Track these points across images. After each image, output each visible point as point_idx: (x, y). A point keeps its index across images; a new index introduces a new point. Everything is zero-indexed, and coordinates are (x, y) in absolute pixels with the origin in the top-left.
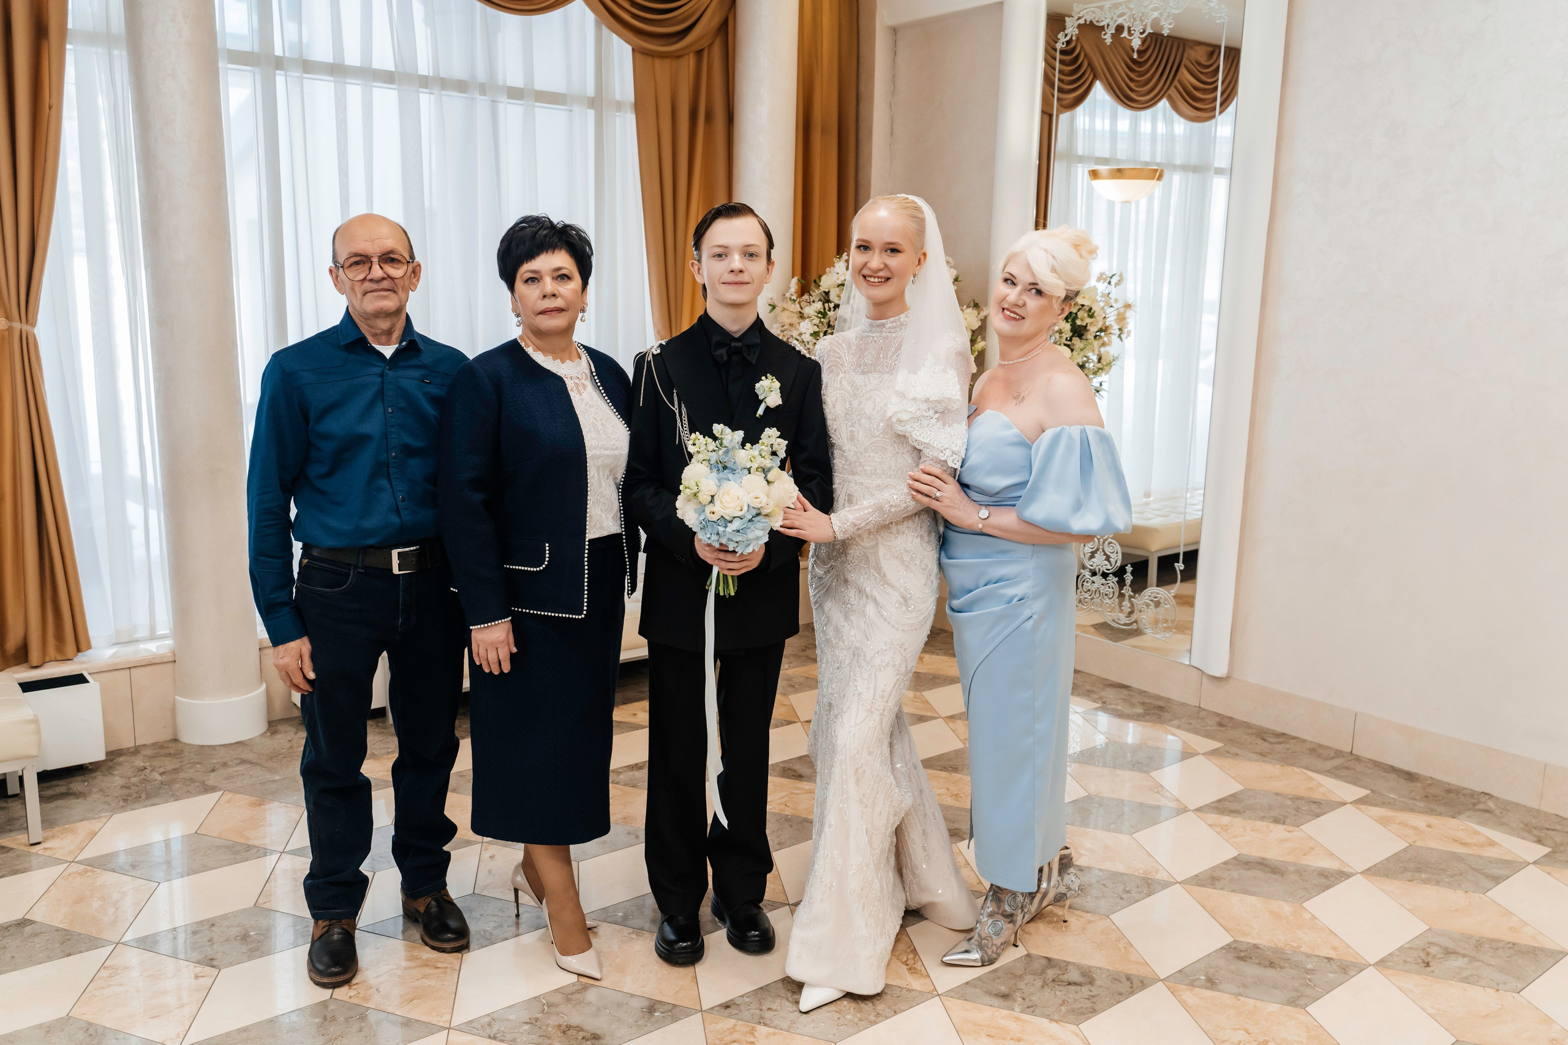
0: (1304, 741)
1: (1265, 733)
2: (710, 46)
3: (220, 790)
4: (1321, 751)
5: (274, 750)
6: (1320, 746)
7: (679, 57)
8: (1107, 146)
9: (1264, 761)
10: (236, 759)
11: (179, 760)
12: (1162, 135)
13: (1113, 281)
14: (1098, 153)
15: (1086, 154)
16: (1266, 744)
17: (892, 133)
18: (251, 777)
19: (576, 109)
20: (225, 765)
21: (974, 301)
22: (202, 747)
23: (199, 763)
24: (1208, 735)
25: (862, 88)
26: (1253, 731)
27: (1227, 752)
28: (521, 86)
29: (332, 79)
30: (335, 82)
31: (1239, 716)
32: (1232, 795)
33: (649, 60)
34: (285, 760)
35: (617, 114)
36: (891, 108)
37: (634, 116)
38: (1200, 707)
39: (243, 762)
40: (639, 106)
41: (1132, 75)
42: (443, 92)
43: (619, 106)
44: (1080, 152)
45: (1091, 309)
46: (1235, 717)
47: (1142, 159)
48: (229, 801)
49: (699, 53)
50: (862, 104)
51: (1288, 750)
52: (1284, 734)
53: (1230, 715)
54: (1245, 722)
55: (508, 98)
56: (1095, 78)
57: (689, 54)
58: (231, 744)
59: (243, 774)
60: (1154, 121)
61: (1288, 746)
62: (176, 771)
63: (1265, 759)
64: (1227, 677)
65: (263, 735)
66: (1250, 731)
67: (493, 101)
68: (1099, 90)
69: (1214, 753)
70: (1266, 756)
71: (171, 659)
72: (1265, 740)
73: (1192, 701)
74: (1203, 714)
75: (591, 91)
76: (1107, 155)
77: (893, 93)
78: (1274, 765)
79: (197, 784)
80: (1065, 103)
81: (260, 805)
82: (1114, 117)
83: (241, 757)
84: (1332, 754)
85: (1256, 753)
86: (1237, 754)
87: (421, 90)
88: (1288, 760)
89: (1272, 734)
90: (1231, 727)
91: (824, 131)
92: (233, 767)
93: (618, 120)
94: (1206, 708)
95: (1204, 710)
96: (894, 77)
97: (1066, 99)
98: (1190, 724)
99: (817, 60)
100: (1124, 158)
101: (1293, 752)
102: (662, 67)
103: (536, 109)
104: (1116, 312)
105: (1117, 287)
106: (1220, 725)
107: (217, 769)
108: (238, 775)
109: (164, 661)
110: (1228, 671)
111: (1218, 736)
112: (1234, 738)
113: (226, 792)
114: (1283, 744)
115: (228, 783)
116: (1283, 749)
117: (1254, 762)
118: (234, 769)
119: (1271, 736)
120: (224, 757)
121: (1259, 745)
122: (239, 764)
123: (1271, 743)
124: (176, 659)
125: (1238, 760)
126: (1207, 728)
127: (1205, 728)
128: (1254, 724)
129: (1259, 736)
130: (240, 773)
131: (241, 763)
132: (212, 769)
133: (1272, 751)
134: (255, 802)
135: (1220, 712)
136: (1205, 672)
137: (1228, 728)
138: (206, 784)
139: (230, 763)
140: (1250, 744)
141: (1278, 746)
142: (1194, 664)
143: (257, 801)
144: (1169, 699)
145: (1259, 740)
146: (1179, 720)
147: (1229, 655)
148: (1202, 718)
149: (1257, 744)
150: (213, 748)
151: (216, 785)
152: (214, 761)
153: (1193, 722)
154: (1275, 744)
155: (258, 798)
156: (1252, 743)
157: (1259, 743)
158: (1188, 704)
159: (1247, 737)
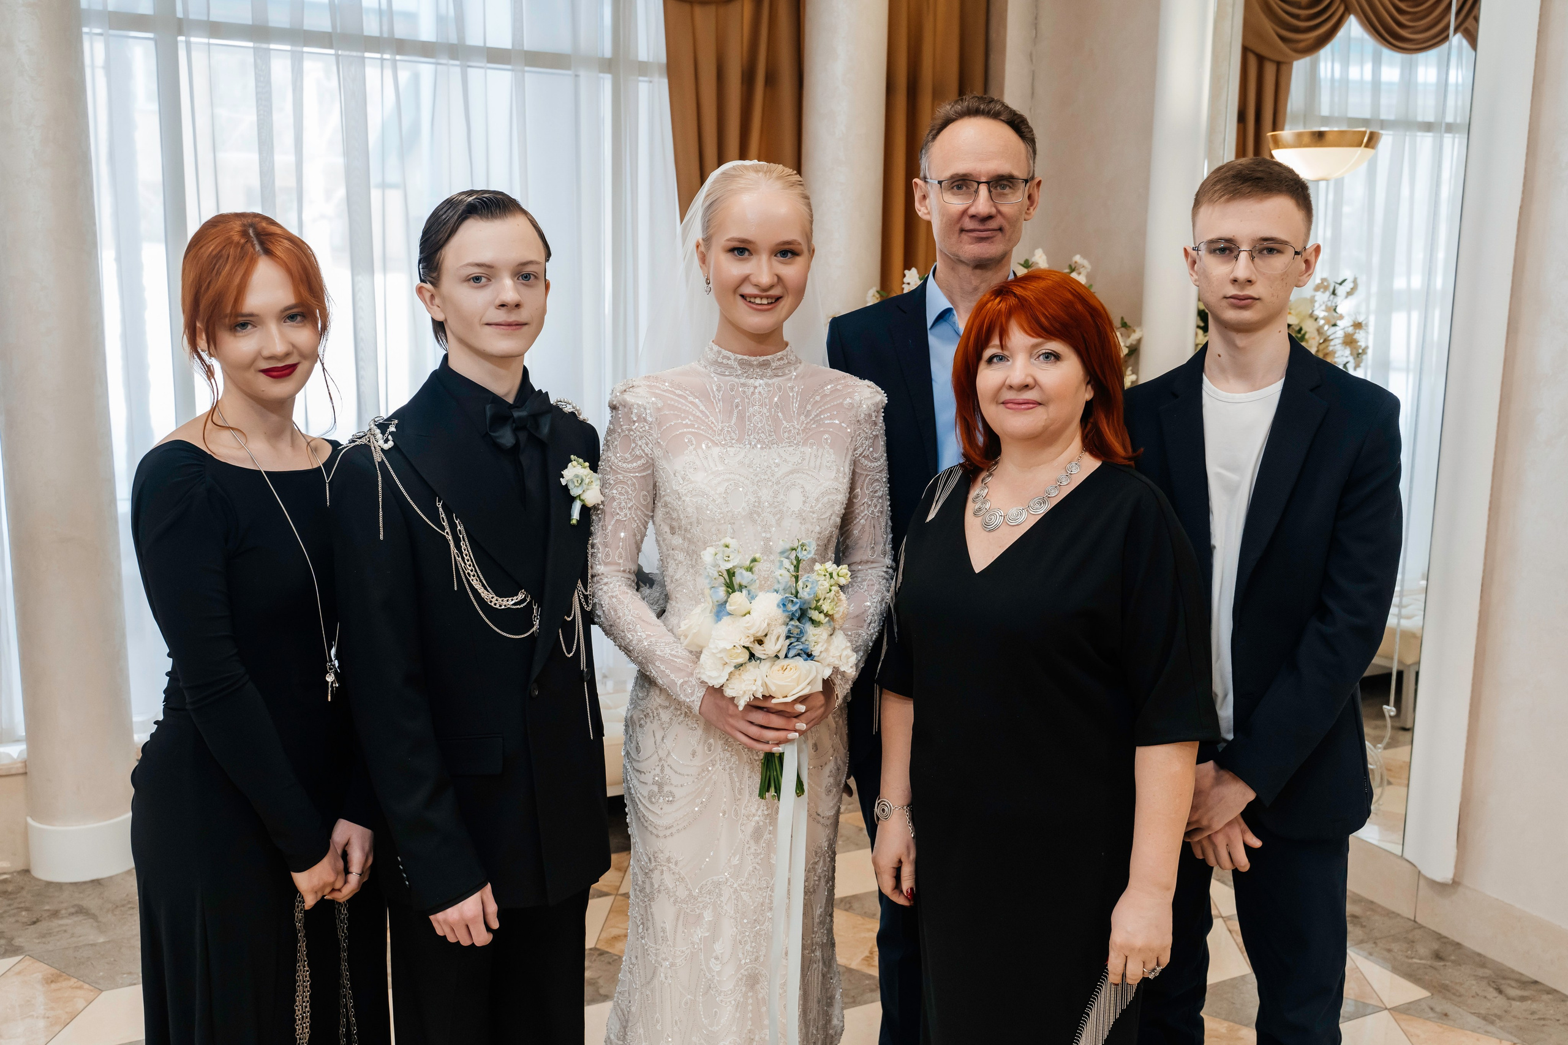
0: (1564, 998)
1: (1504, 978)
3: (21, 954)
5: (127, 895)
7: (728, 2)
8: (1368, 99)
9: (1487, 1032)
10: (73, 906)
11: (10, 902)
12: (1457, 84)
13: (1342, 291)
15: (1336, 114)
16: (1500, 1001)
17: (1033, 94)
18: (73, 935)
19: (583, 74)
20: (55, 914)
21: (1122, 318)
22: (49, 884)
23: (27, 909)
24: (1412, 975)
25: (993, 35)
26: (1487, 972)
27: (1432, 1008)
28: (509, 46)
29: (251, 45)
30: (254, 48)
31: (1472, 944)
33: (686, 10)
35: (640, 78)
36: (1031, 60)
37: (665, 81)
38: (1415, 921)
39: (81, 911)
40: (672, 70)
41: (1401, 5)
43: (643, 69)
44: (1325, 111)
45: (1301, 329)
46: (1466, 942)
47: (1420, 119)
48: (21, 971)
50: (993, 56)
51: (1533, 1013)
52: (1536, 982)
53: (1458, 939)
54: (1479, 955)
55: (488, 63)
56: (1348, 11)
58: (85, 883)
60: (1444, 67)
61: (1535, 1006)
63: (1491, 1028)
64: (1455, 883)
66: (1481, 972)
67: (466, 66)
68: (1353, 28)
69: (1403, 1011)
70: (1492, 1023)
71: (21, 771)
72: (1500, 992)
73: (1406, 911)
74: (1418, 934)
75: (606, 50)
77: (1035, 40)
78: (1501, 1040)
80: (1302, 45)
81: (52, 982)
82: (1377, 62)
83: (81, 903)
85: (1478, 1015)
86: (1446, 1015)
89: (1517, 981)
90: (1453, 962)
92: (62, 918)
93: (643, 86)
94: (1425, 925)
95: (1421, 927)
96: (1036, 18)
97: (1307, 39)
98: (1389, 951)
100: (1392, 117)
101: (1540, 1019)
102: (704, 17)
103: (526, 75)
104: (1341, 333)
105: (1350, 297)
106: (1438, 956)
107: (41, 921)
108: (58, 931)
109: (10, 773)
110: (1455, 875)
111: (1427, 977)
112: (1452, 982)
113: (27, 957)
114: (1529, 1002)
115: (39, 943)
116: (1525, 1010)
117: (1470, 1032)
118: (61, 922)
119: (1513, 983)
120: (62, 902)
121: (1489, 1000)
122: (73, 914)
123: (1508, 999)
124: (27, 771)
125: (1445, 1026)
126: (1415, 960)
127: (1410, 961)
128: (1493, 961)
129: (1493, 982)
130: (64, 928)
131: (77, 912)
132: (35, 920)
133: (1506, 1012)
134: (50, 976)
135: (1444, 933)
136: (1423, 872)
137: (1448, 964)
138: (13, 942)
139: (63, 912)
140: (1473, 997)
141: (1518, 1003)
142: (1407, 855)
143: (52, 975)
144: (1372, 902)
145: (1491, 989)
146: (1375, 943)
147: (1456, 851)
148: (1413, 942)
149: (1485, 997)
150: (59, 886)
151: (22, 945)
152: (47, 907)
153: (1395, 947)
154: (1514, 999)
155: (56, 971)
156: (1478, 995)
157: (1489, 996)
158: (1399, 915)
159: (1474, 982)
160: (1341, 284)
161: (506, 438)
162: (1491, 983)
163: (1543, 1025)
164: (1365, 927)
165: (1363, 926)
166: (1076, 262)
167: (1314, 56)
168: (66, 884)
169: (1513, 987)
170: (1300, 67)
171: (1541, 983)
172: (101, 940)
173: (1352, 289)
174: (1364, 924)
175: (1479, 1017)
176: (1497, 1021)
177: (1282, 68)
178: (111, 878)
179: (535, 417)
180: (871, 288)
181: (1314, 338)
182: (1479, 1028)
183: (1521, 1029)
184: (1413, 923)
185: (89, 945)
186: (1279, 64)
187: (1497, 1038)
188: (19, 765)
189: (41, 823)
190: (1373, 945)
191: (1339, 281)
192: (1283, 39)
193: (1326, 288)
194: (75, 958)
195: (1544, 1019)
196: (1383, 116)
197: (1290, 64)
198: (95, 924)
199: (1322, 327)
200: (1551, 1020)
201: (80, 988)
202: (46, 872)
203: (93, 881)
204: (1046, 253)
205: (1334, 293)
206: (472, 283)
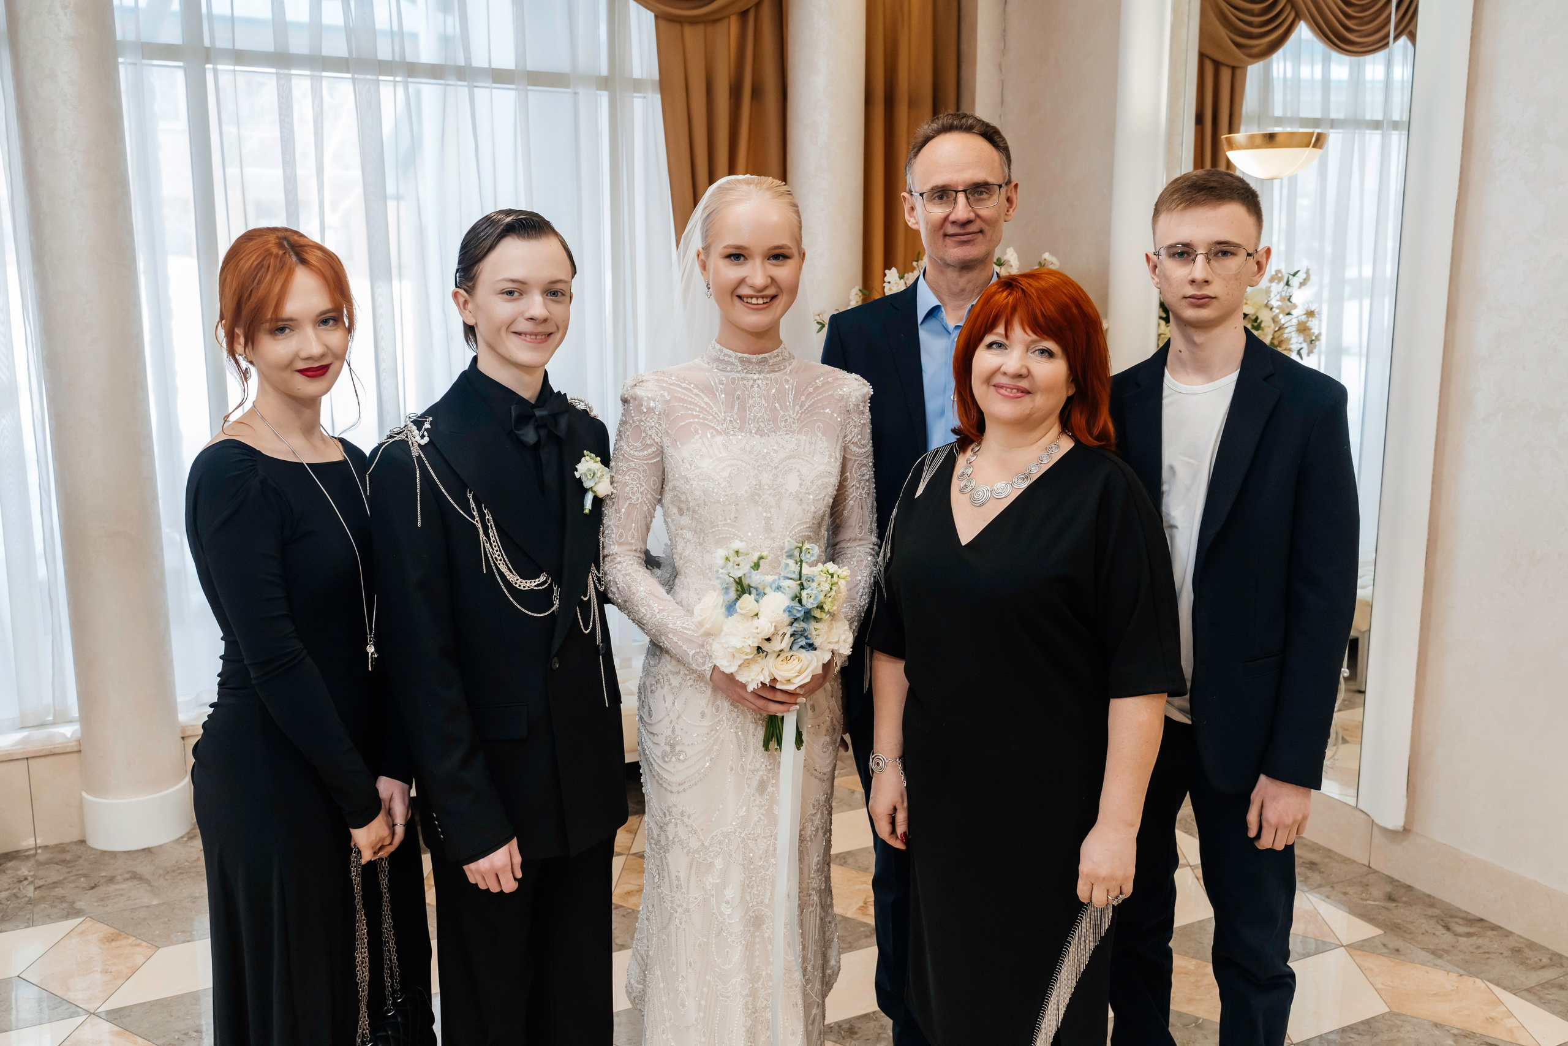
0: (1508, 934)
1: (1452, 917)
3: (83, 916)
4: (1528, 953)
5: (177, 862)
6: (1531, 945)
7: (715, 21)
8: (1318, 101)
9: (1435, 965)
10: (128, 872)
11: (69, 870)
13: (1295, 282)
14: (1303, 115)
15: (1289, 115)
16: (1448, 937)
17: (1002, 101)
18: (129, 899)
19: (581, 91)
20: (111, 880)
22: (104, 853)
23: (85, 876)
24: (1367, 916)
25: (964, 47)
26: (1437, 912)
27: (1384, 945)
28: (513, 67)
29: (274, 70)
30: (276, 73)
31: (1422, 886)
32: (1367, 1022)
33: (677, 27)
34: (180, 877)
35: (635, 95)
36: (1001, 70)
37: (658, 97)
38: (1369, 867)
39: (135, 876)
40: (664, 86)
41: (1349, 10)
43: (637, 85)
44: (1278, 112)
45: (1257, 319)
46: (1416, 886)
47: (1368, 117)
48: (82, 933)
49: (744, 14)
50: (964, 67)
51: (1478, 947)
52: (1481, 920)
53: (1408, 883)
54: (1429, 896)
55: (493, 82)
56: (1298, 17)
57: (728, 17)
58: (136, 852)
59: (121, 895)
61: (1480, 941)
62: (55, 884)
63: (1439, 961)
64: (1406, 830)
65: (178, 841)
66: (1430, 912)
67: (472, 87)
68: (1303, 32)
69: (1357, 948)
70: (1440, 957)
71: (75, 749)
72: (1448, 929)
73: (1361, 857)
74: (1372, 878)
76: (1318, 115)
77: (1004, 50)
78: (1448, 972)
79: (65, 905)
80: (1255, 51)
81: (112, 940)
82: (1327, 67)
83: (134, 869)
84: (1545, 961)
85: (1427, 950)
86: (1398, 951)
88: (1471, 966)
89: (1463, 919)
90: (1405, 903)
91: (912, 104)
92: (118, 884)
93: (638, 102)
94: (1378, 870)
95: (1375, 872)
96: (1004, 31)
97: (1259, 45)
98: (1345, 894)
99: (903, 15)
100: (1340, 117)
101: (1484, 953)
102: (693, 36)
103: (531, 93)
104: (1295, 322)
105: (1303, 288)
106: (1390, 898)
107: (99, 886)
108: (116, 895)
109: (67, 751)
110: (1405, 823)
111: (1380, 917)
112: (1403, 921)
113: (89, 918)
114: (1475, 938)
115: (98, 906)
116: (1471, 945)
117: (1420, 966)
118: (117, 887)
119: (1460, 921)
120: (117, 869)
121: (1438, 936)
122: (127, 879)
123: (1456, 935)
124: (82, 749)
125: (1397, 960)
126: (1369, 902)
127: (1365, 902)
128: (1440, 901)
129: (1442, 920)
130: (121, 892)
131: (131, 878)
132: (93, 885)
133: (1453, 947)
134: (110, 935)
135: (1396, 877)
136: (1376, 821)
137: (1400, 905)
138: (74, 906)
139: (119, 877)
140: (1423, 934)
141: (1465, 939)
142: (1361, 806)
143: (112, 934)
144: (1329, 850)
145: (1440, 927)
146: (1332, 887)
147: (1405, 800)
148: (1368, 885)
149: (1434, 934)
150: (114, 855)
151: (83, 908)
152: (103, 874)
153: (1351, 890)
154: (1460, 935)
155: (116, 931)
156: (1427, 932)
157: (1437, 933)
158: (1354, 861)
159: (1424, 921)
160: (1294, 275)
161: (529, 435)
162: (1439, 921)
163: (1488, 958)
164: (1323, 872)
165: (1321, 872)
166: (1045, 259)
167: (1267, 60)
168: (120, 852)
169: (1460, 925)
170: (1253, 71)
171: (1486, 921)
172: (155, 902)
173: (1305, 279)
174: (1322, 870)
175: (1427, 952)
176: (1445, 955)
177: (1237, 72)
178: (161, 846)
179: (554, 417)
180: (854, 287)
181: (1269, 327)
182: (1428, 962)
183: (1467, 962)
184: (1367, 868)
185: (143, 907)
186: (1234, 69)
187: (1445, 971)
188: (74, 743)
189: (95, 797)
190: (1331, 889)
191: (1292, 273)
192: (1237, 45)
193: (1280, 279)
194: (132, 918)
195: (1488, 953)
196: (1333, 115)
197: (1244, 69)
198: (149, 888)
199: (1276, 316)
200: (1495, 953)
201: (139, 945)
202: (101, 841)
203: (144, 850)
204: (1017, 251)
205: (1287, 284)
206: (505, 296)
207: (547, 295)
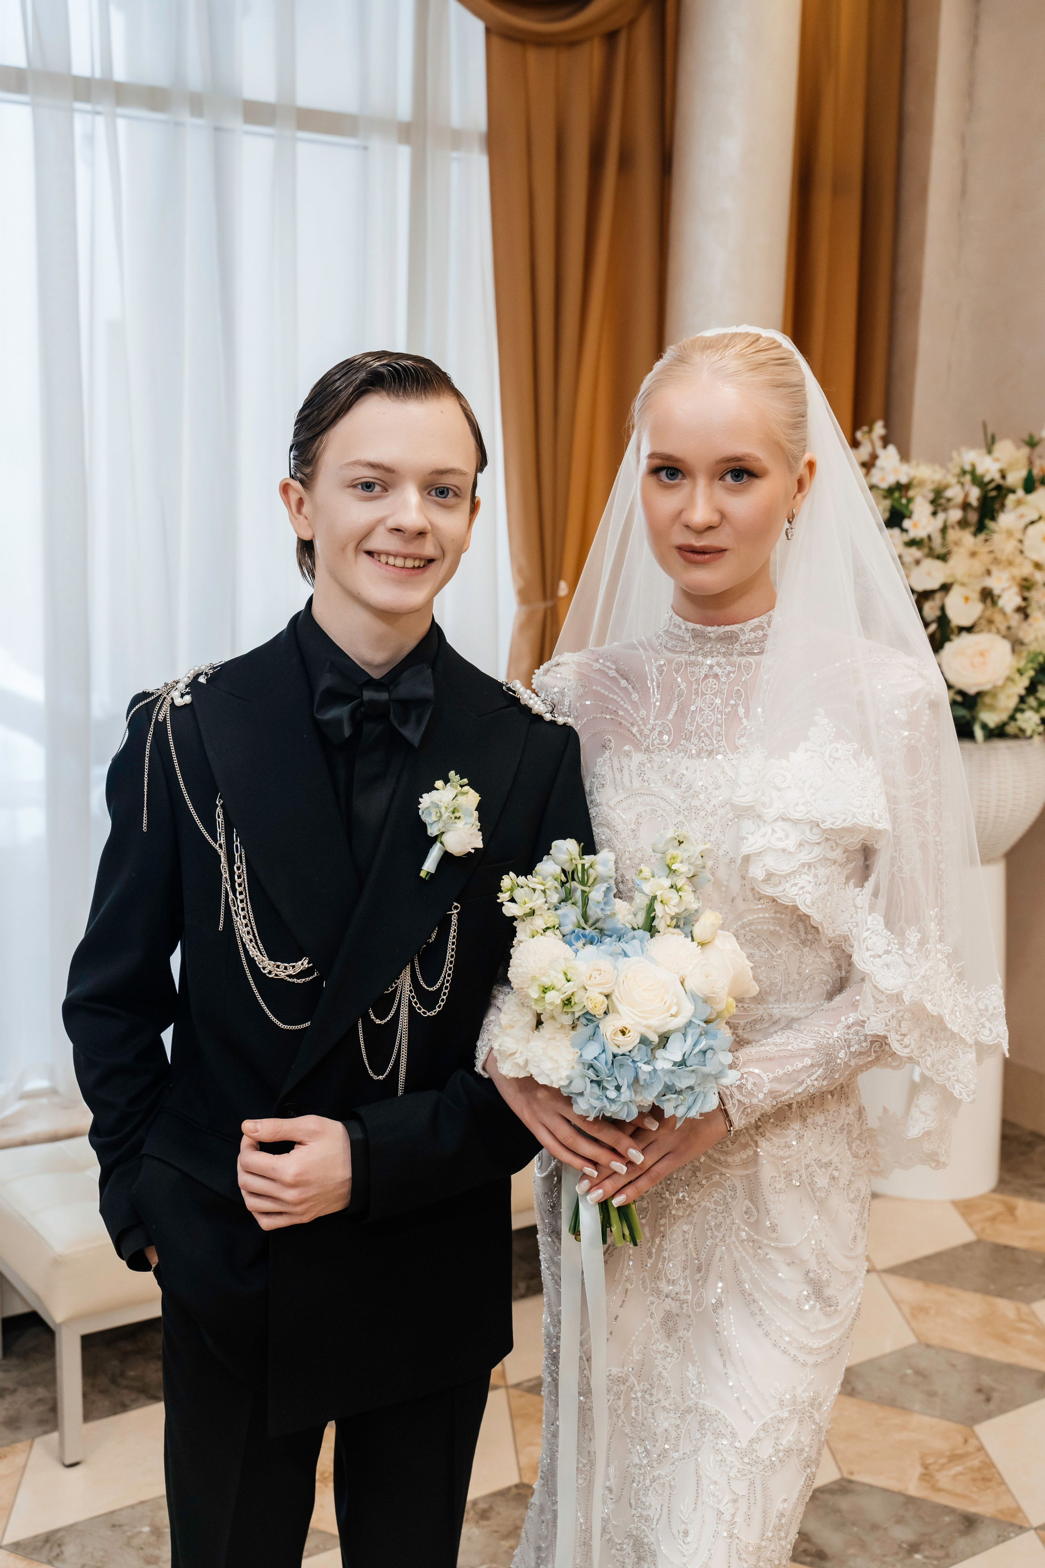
2: (632, 24)
7: (572, 43)
17: (964, 189)
19: (375, 143)
28: (271, 99)
33: (517, 48)
36: (964, 144)
37: (485, 159)
40: (495, 140)
42: (120, 111)
49: (611, 37)
50: (908, 138)
55: (247, 123)
57: (590, 38)
67: (217, 129)
75: (404, 110)
77: (970, 114)
87: (78, 105)
91: (838, 189)
93: (455, 169)
102: (540, 64)
103: (299, 143)
206: (359, 491)
207: (429, 493)
